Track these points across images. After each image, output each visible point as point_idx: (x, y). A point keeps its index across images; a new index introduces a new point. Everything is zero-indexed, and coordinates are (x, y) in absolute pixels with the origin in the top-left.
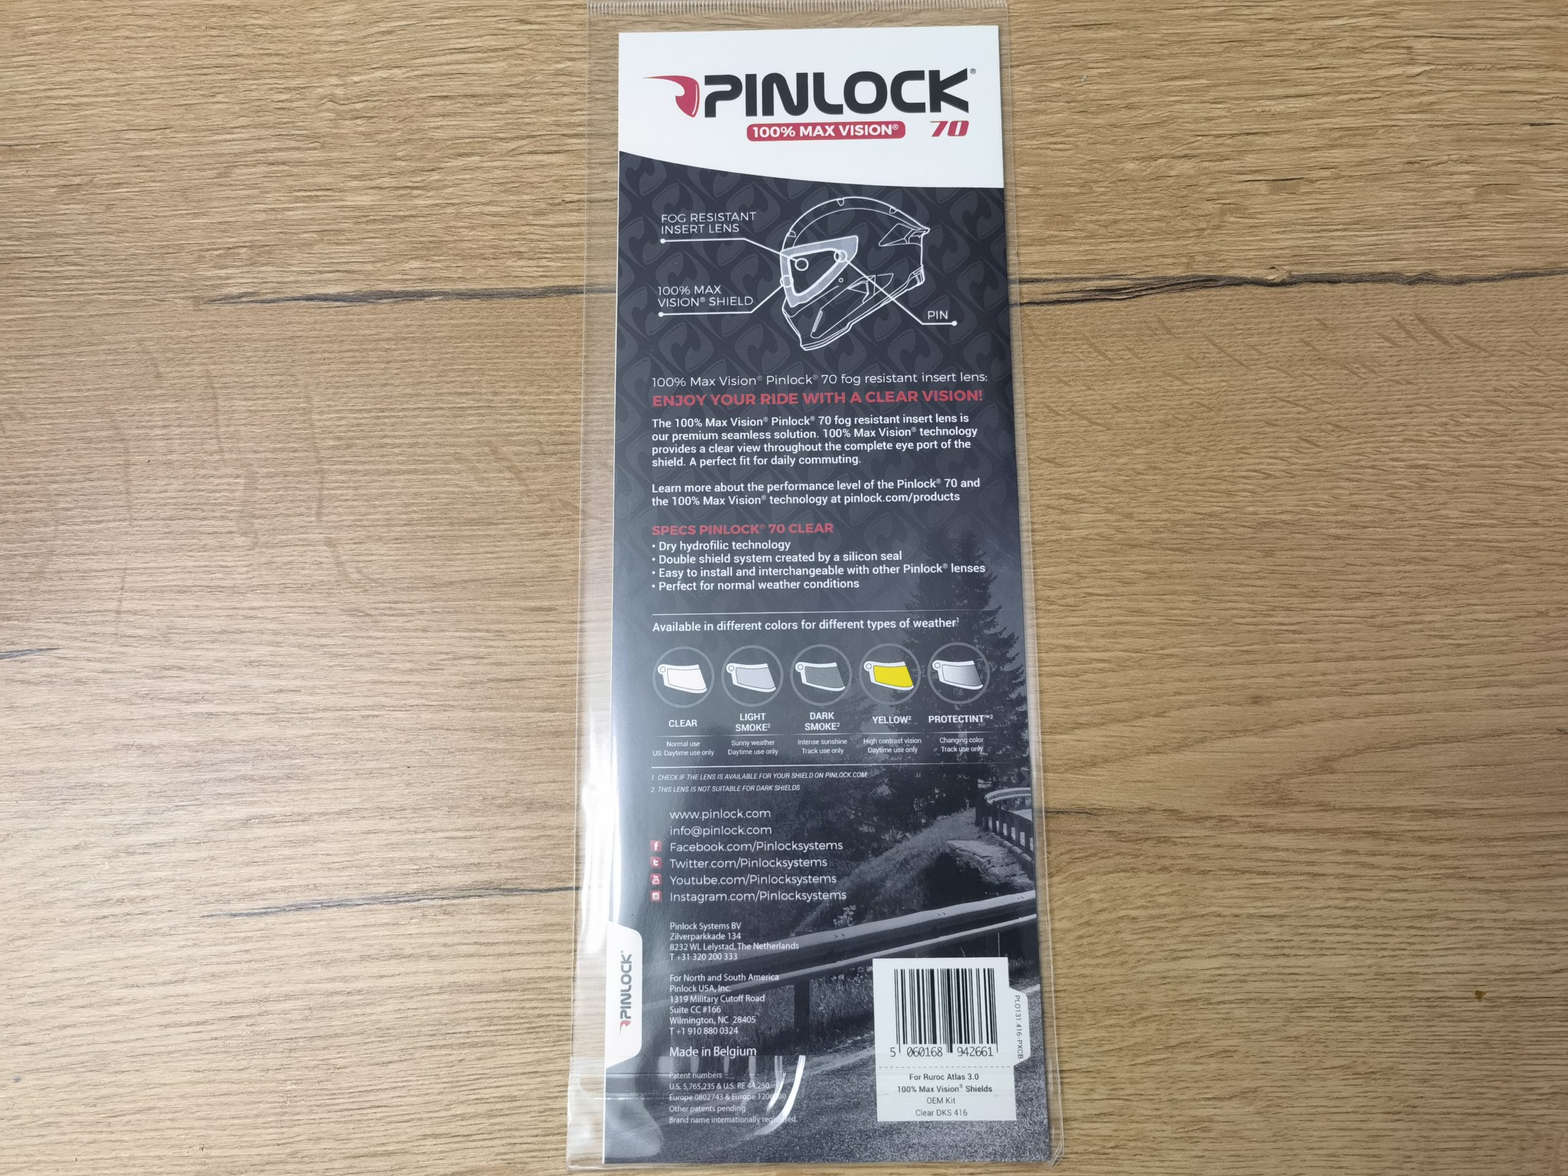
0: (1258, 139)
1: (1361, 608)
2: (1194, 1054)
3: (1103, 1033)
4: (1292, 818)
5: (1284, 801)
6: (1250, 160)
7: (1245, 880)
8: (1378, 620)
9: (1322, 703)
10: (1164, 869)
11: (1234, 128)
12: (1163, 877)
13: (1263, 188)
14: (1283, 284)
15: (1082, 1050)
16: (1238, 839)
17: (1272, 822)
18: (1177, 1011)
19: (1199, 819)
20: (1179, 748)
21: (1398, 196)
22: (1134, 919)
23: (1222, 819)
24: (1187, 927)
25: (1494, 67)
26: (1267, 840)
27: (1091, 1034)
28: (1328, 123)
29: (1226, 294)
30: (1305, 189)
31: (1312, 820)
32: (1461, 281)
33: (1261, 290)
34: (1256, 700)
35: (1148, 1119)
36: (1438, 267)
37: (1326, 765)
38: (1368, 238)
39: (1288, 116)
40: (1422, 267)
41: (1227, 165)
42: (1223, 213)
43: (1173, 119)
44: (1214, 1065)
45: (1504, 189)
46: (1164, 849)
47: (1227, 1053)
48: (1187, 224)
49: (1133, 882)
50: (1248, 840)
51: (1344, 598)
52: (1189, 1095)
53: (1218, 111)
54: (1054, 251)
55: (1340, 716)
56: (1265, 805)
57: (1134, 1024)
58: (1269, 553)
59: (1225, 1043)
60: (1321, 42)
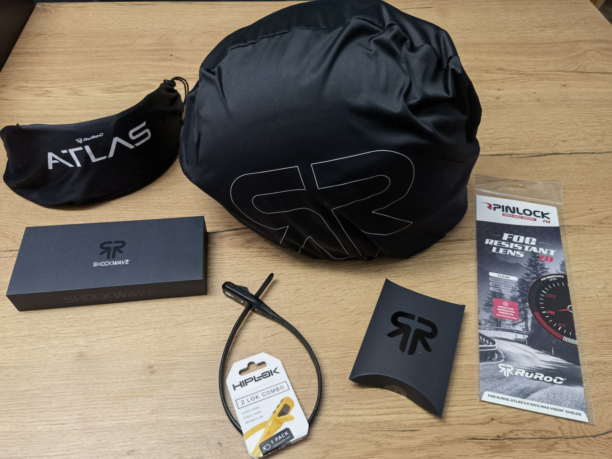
0: (557, 136)
1: (603, 196)
2: (602, 260)
3: (584, 258)
4: (604, 226)
5: (602, 223)
6: (556, 138)
7: (600, 235)
8: (607, 198)
9: (602, 209)
10: (585, 234)
11: (552, 134)
12: (586, 235)
13: (561, 142)
14: (569, 154)
15: (582, 260)
16: (596, 229)
17: (601, 226)
18: (596, 254)
19: (589, 226)
20: (580, 216)
21: (584, 143)
22: (583, 241)
23: (592, 226)
24: (593, 242)
25: (592, 126)
26: (601, 229)
27: (582, 258)
28: (568, 134)
29: (561, 155)
30: (567, 142)
31: (608, 226)
32: (600, 153)
33: (566, 155)
34: (591, 209)
35: (598, 270)
36: (595, 151)
37: (607, 218)
38: (581, 148)
39: (561, 133)
40: (592, 152)
41: (553, 139)
42: (555, 145)
43: (541, 133)
44: (606, 262)
45: (601, 141)
46: (584, 231)
47: (608, 260)
48: (550, 146)
49: (580, 236)
50: (599, 229)
51: (599, 195)
52: (604, 266)
53: (548, 132)
54: (528, 150)
55: (606, 211)
56: (599, 224)
57: (590, 256)
58: (584, 189)
59: (607, 258)
60: (562, 123)
